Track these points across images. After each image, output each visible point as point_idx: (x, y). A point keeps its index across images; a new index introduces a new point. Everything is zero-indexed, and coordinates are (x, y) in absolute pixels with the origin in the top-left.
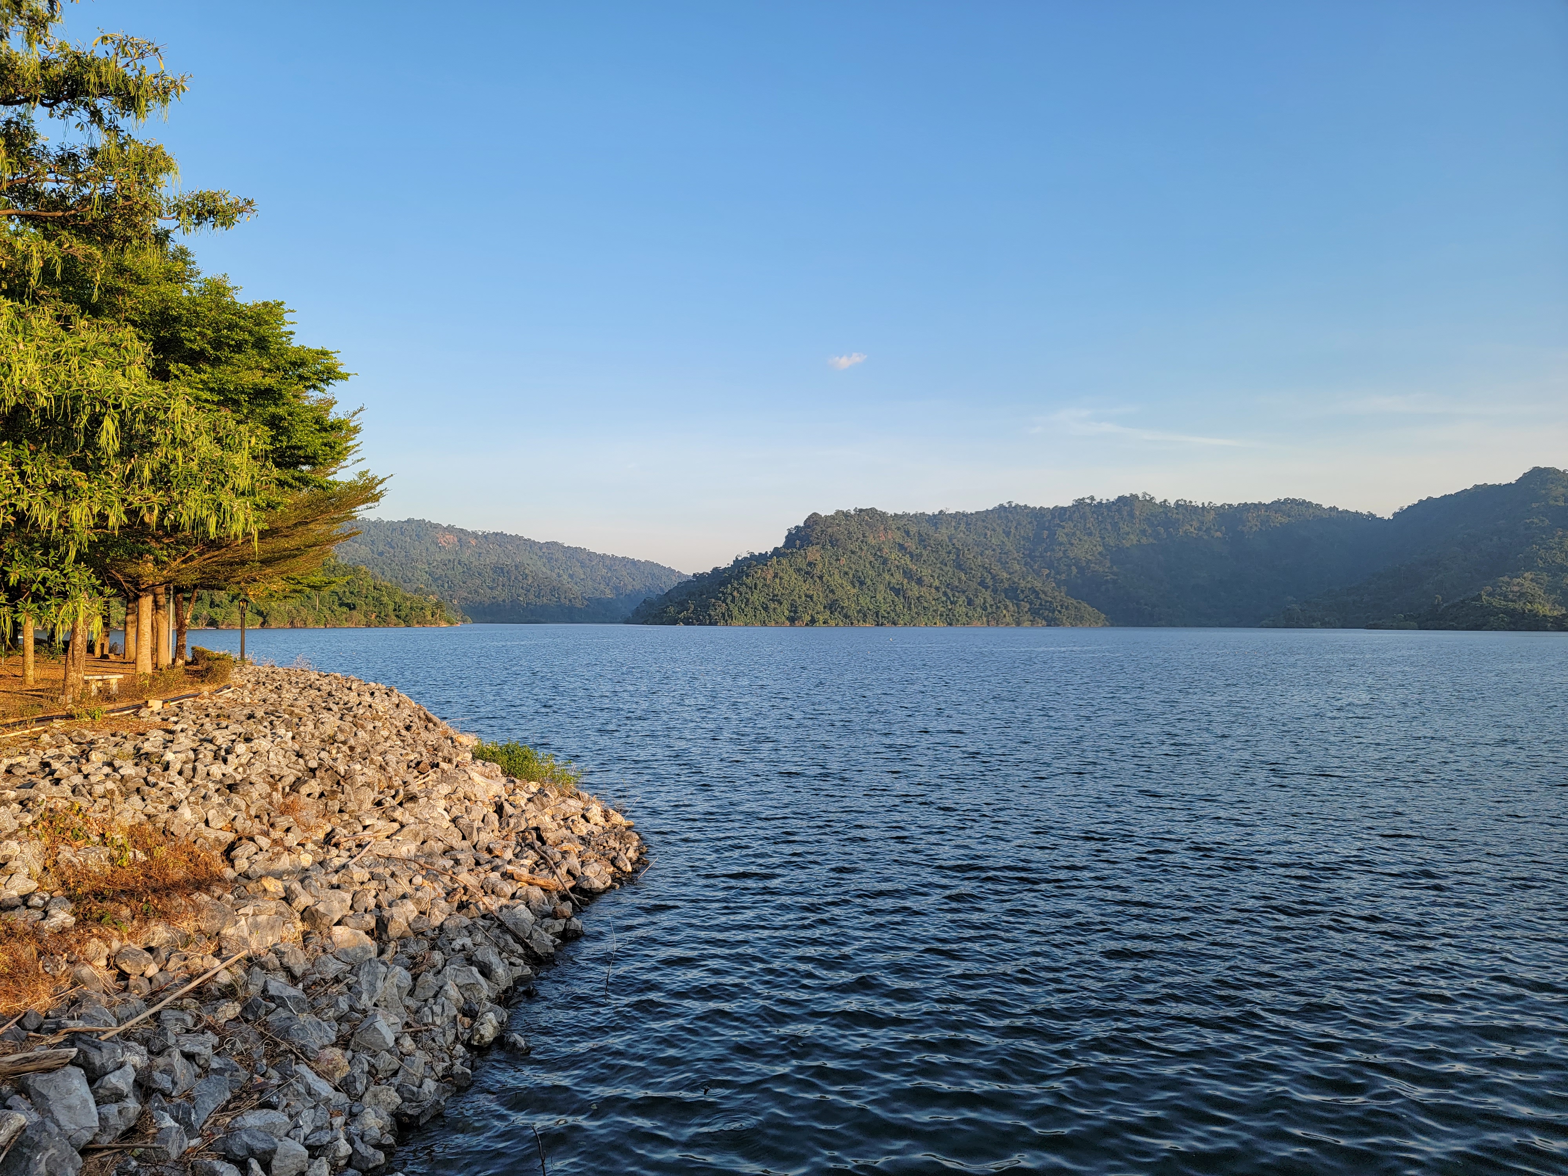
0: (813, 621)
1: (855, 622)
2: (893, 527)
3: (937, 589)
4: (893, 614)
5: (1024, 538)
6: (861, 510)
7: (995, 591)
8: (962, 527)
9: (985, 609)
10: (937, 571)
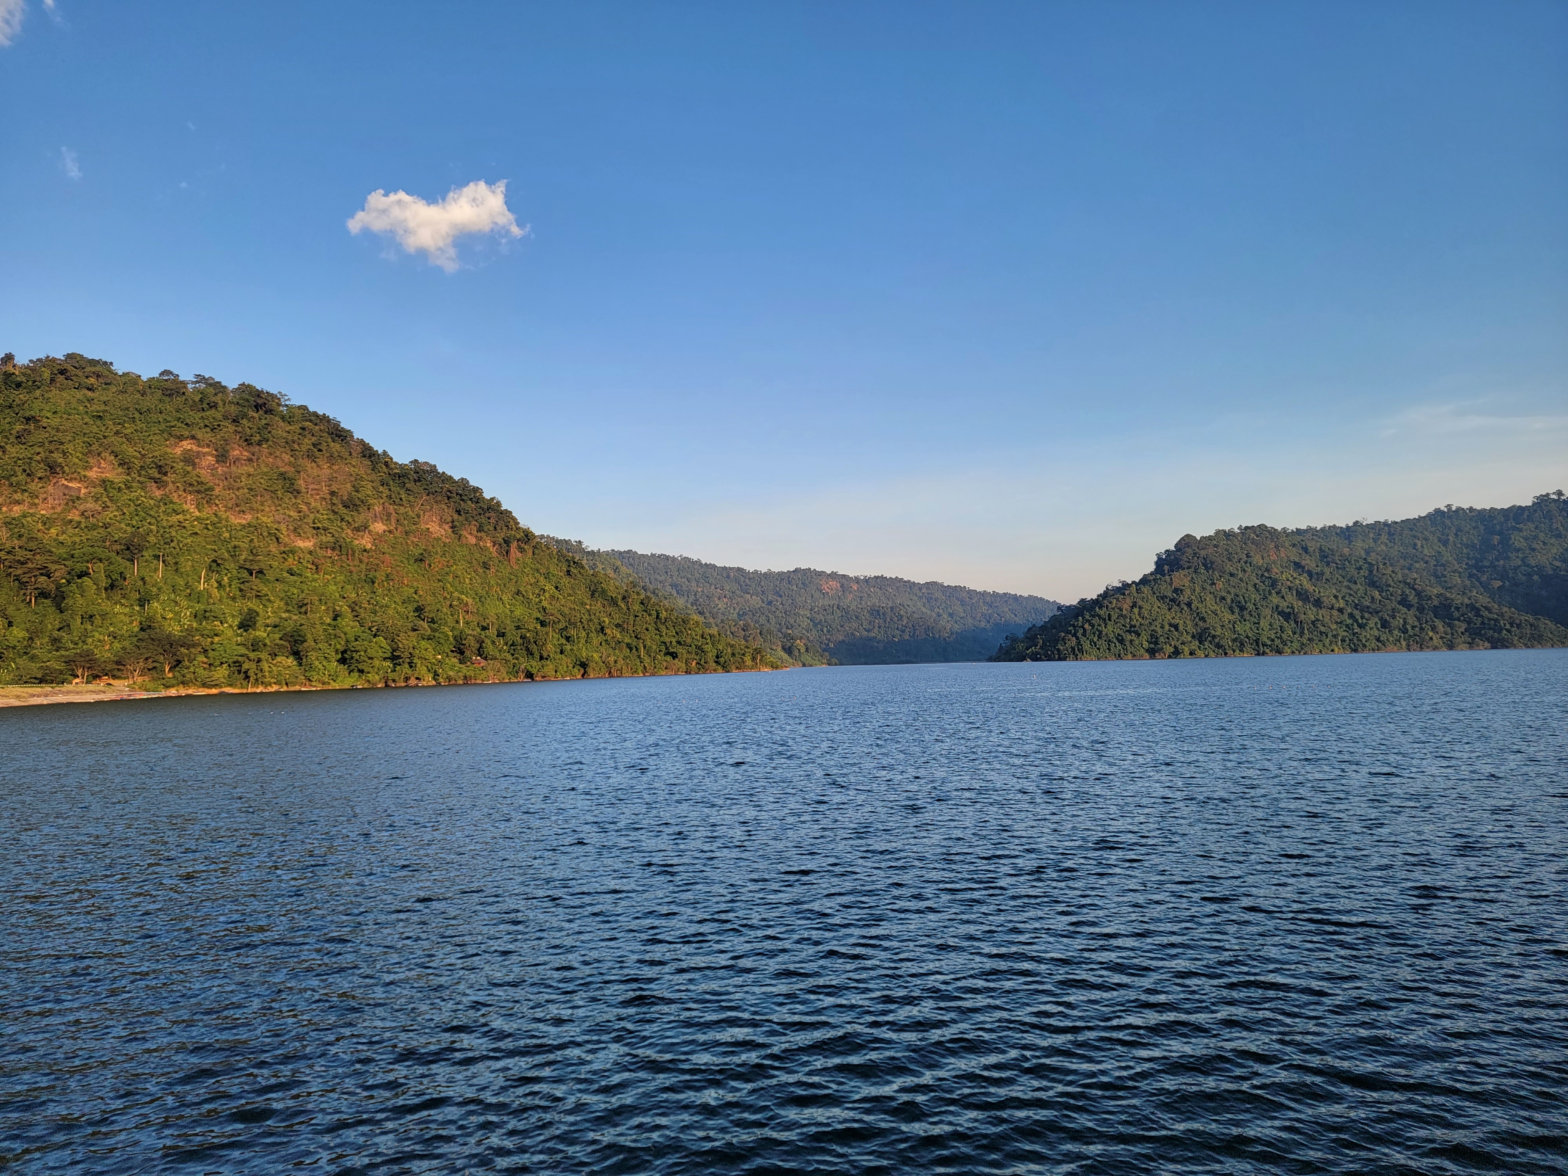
0: (1176, 653)
1: (1230, 652)
2: (1287, 544)
3: (1341, 610)
4: (1277, 642)
5: (1467, 546)
6: (1247, 528)
7: (1421, 609)
8: (1384, 538)
9: (1405, 631)
10: (1344, 590)
